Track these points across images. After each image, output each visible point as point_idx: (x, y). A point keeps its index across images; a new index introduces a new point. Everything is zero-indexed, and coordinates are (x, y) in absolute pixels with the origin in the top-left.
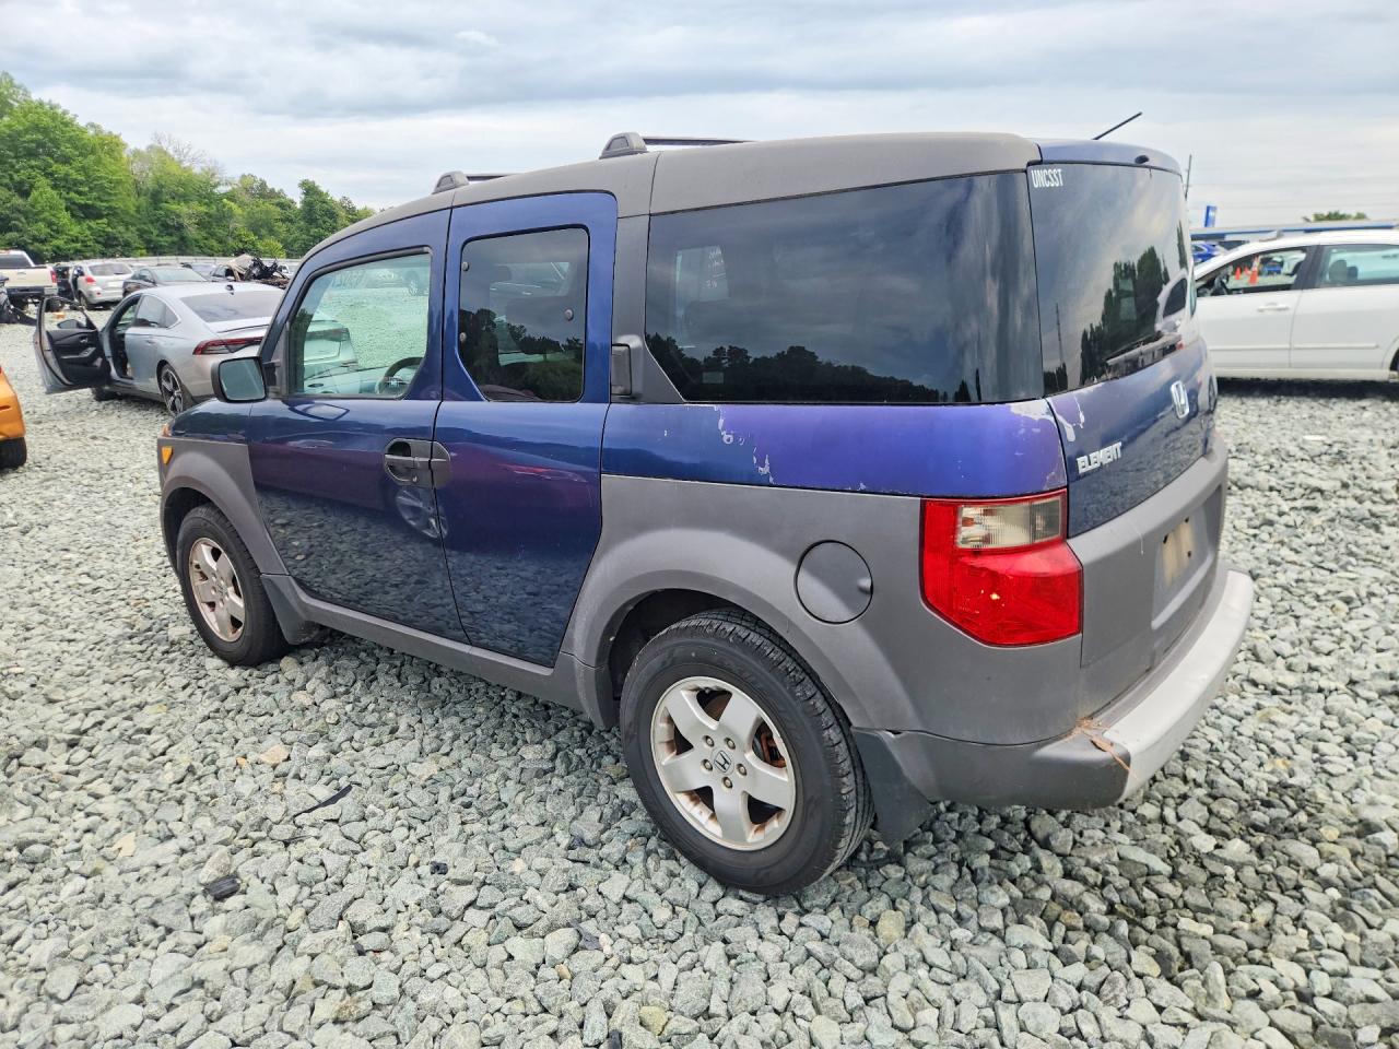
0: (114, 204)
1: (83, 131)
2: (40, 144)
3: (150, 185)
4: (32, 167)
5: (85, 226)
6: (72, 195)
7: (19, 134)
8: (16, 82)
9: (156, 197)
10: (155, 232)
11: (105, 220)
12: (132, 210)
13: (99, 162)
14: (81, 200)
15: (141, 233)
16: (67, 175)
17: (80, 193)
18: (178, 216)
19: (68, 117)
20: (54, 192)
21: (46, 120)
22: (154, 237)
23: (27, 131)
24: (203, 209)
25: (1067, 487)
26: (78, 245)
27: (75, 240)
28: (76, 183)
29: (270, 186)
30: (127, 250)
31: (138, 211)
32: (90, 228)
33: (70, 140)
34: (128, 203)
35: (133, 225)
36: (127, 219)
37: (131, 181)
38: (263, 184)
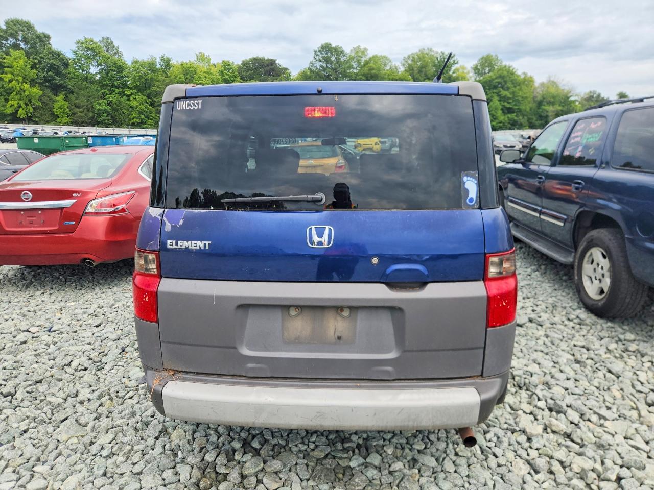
0: (521, 107)
1: (518, 76)
2: (499, 83)
3: (539, 98)
4: (493, 93)
5: (506, 116)
6: (506, 104)
7: (493, 80)
8: (499, 58)
9: (540, 103)
10: (535, 119)
11: (515, 114)
12: (528, 109)
13: (520, 89)
14: (508, 106)
15: (529, 119)
16: (506, 95)
17: (508, 103)
18: (547, 112)
19: (514, 71)
20: (498, 103)
21: (505, 73)
22: (533, 121)
23: (496, 78)
24: (560, 108)
25: (159, 251)
26: (501, 125)
27: (501, 122)
28: (509, 98)
29: (602, 96)
30: (520, 126)
31: (531, 110)
32: (508, 117)
33: (512, 81)
34: (527, 106)
35: (526, 116)
36: (525, 113)
37: (532, 97)
38: (599, 95)
